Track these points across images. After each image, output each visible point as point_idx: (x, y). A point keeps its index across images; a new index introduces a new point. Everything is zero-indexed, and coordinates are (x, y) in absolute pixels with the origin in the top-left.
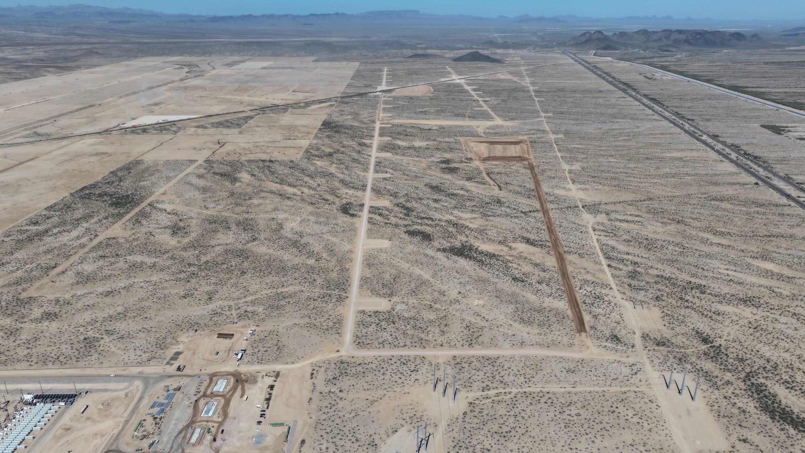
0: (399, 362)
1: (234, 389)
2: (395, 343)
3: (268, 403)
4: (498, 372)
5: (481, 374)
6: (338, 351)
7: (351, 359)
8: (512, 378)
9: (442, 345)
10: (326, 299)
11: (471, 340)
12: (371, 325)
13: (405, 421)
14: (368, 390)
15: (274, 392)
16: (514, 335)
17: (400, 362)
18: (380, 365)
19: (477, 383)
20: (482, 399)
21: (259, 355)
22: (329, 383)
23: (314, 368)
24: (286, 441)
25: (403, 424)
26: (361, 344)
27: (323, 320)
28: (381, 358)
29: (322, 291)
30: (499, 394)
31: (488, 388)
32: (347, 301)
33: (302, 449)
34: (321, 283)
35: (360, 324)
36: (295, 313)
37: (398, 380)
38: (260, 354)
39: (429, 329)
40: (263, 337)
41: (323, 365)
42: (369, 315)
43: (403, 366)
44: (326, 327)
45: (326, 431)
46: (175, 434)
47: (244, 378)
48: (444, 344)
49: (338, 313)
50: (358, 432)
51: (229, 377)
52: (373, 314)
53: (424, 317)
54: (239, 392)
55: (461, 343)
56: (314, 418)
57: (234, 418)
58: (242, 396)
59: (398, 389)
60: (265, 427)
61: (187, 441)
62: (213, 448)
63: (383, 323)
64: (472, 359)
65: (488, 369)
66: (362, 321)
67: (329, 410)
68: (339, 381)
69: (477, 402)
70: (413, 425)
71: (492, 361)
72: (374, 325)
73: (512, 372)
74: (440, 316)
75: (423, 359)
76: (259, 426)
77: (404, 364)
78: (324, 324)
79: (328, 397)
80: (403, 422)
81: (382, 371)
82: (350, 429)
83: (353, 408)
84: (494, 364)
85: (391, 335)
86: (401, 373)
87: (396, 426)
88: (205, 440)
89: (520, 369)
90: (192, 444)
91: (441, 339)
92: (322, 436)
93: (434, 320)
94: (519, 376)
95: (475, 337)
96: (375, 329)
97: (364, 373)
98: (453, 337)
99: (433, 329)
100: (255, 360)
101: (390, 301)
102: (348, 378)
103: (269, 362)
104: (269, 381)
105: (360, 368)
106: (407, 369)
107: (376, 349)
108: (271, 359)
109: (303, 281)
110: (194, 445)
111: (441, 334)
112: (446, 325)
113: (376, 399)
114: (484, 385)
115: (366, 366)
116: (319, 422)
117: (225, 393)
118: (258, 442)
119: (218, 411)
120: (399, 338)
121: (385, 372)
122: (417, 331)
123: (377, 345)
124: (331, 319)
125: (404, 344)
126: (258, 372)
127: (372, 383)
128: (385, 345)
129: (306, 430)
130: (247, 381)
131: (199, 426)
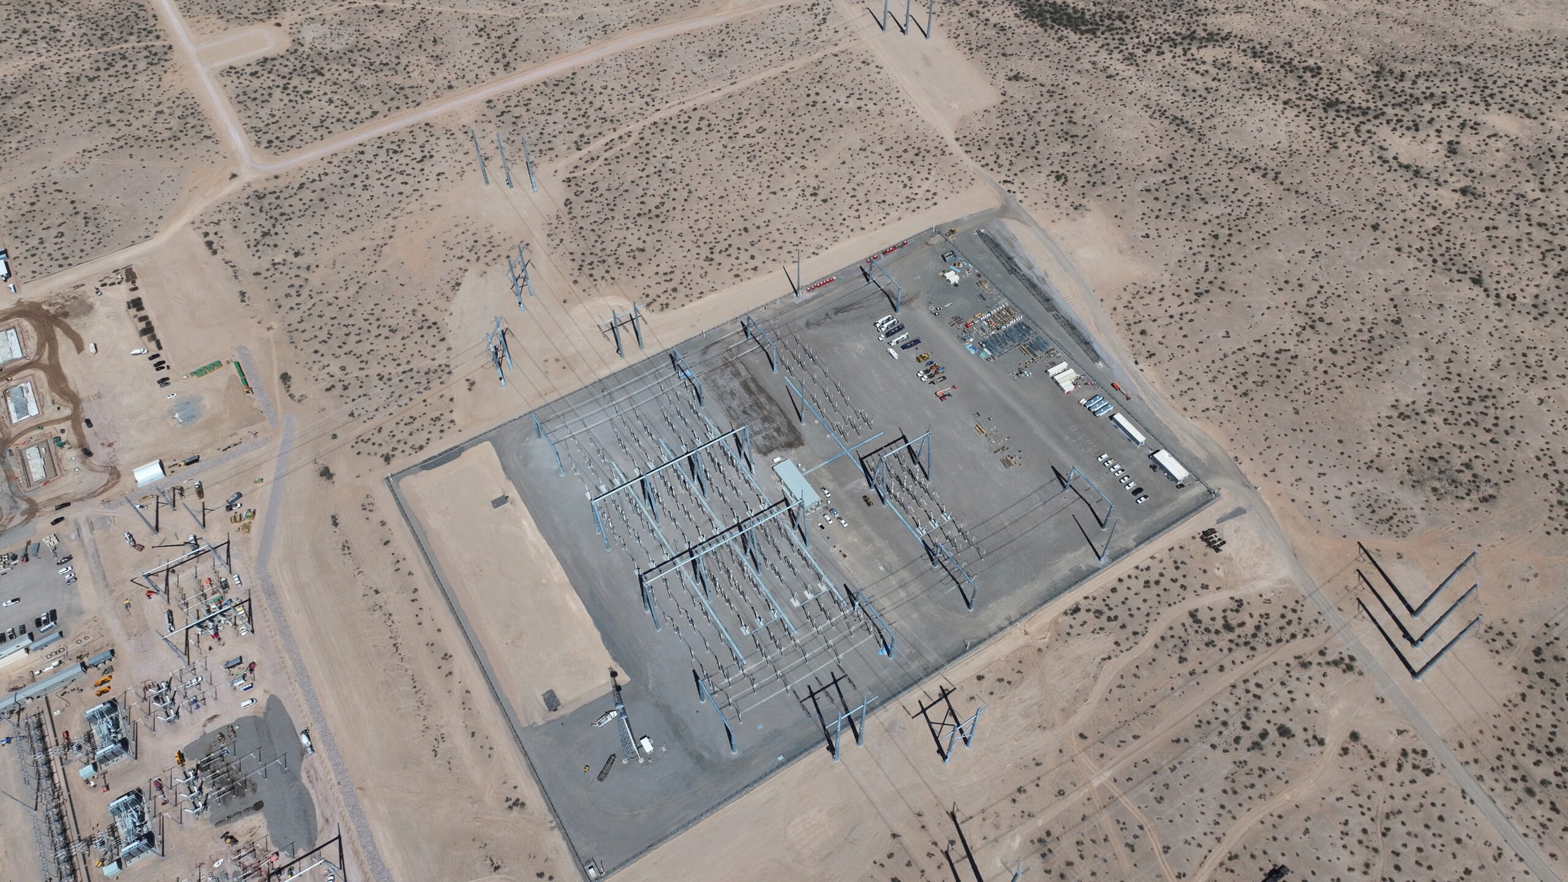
0: (382, 152)
1: (48, 340)
2: (349, 117)
3: (154, 338)
4: (587, 102)
5: (558, 117)
6: (234, 176)
7: (275, 182)
8: (618, 106)
9: (450, 87)
10: (119, 66)
11: (504, 56)
12: (270, 95)
13: (464, 260)
14: (352, 230)
15: (149, 310)
16: (581, 18)
17: (384, 150)
18: (346, 172)
19: (560, 138)
20: (585, 165)
21: (49, 250)
22: (260, 247)
23: (205, 229)
24: (249, 390)
25: (464, 268)
26: (276, 143)
27: (147, 119)
28: (341, 157)
29: (93, 51)
30: (611, 145)
31: (585, 140)
32: (174, 55)
33: (292, 390)
34: (79, 32)
35: (243, 100)
36: (66, 125)
37: (403, 188)
38: (50, 247)
39: (404, 61)
40: (27, 208)
41: (220, 216)
42: (252, 74)
43: (395, 157)
44: (166, 135)
45: (319, 339)
47: (52, 310)
48: (453, 83)
49: (173, 93)
50: (384, 315)
51: (13, 321)
52: (258, 68)
53: (379, 38)
54: (65, 345)
55: (487, 68)
56: (275, 325)
57: (99, 396)
58: (80, 347)
59: (414, 206)
60: (182, 386)
61: (21, 480)
62: (97, 469)
63: (295, 81)
64: (526, 95)
65: (566, 102)
66: (245, 93)
67: (298, 300)
68: (280, 237)
69: (578, 173)
70: (483, 260)
71: (565, 84)
72: (277, 93)
73: (615, 93)
74: (411, 26)
75: (427, 128)
76: (166, 388)
77: (395, 152)
78: (159, 127)
79: (278, 275)
80: (462, 263)
81: (357, 182)
82: (366, 317)
83: (345, 275)
84: (572, 89)
85: (331, 101)
86: (402, 173)
87: (453, 275)
88: (64, 462)
89: (626, 83)
90: (39, 482)
91: (442, 76)
92: (316, 352)
93: (404, 39)
94: (629, 97)
95: (507, 47)
96: (286, 101)
97: (322, 200)
98: (464, 61)
99: (413, 59)
100: (47, 262)
101: (279, 25)
102: (295, 222)
103: (84, 256)
104: (122, 293)
105: (306, 195)
106: (408, 160)
107: (316, 142)
108: (87, 248)
109: (24, 40)
110: (45, 483)
111: (434, 63)
112: (435, 41)
113: (381, 242)
114: (575, 137)
115: (317, 186)
116: (291, 328)
117: (32, 357)
118: (189, 418)
119: (48, 399)
120: (351, 102)
121: (367, 182)
122: (380, 74)
123: (312, 132)
124: (167, 111)
125: (369, 113)
126: (78, 286)
127: (353, 215)
128: (332, 128)
129: (274, 354)
130: (66, 315)
131: (28, 444)
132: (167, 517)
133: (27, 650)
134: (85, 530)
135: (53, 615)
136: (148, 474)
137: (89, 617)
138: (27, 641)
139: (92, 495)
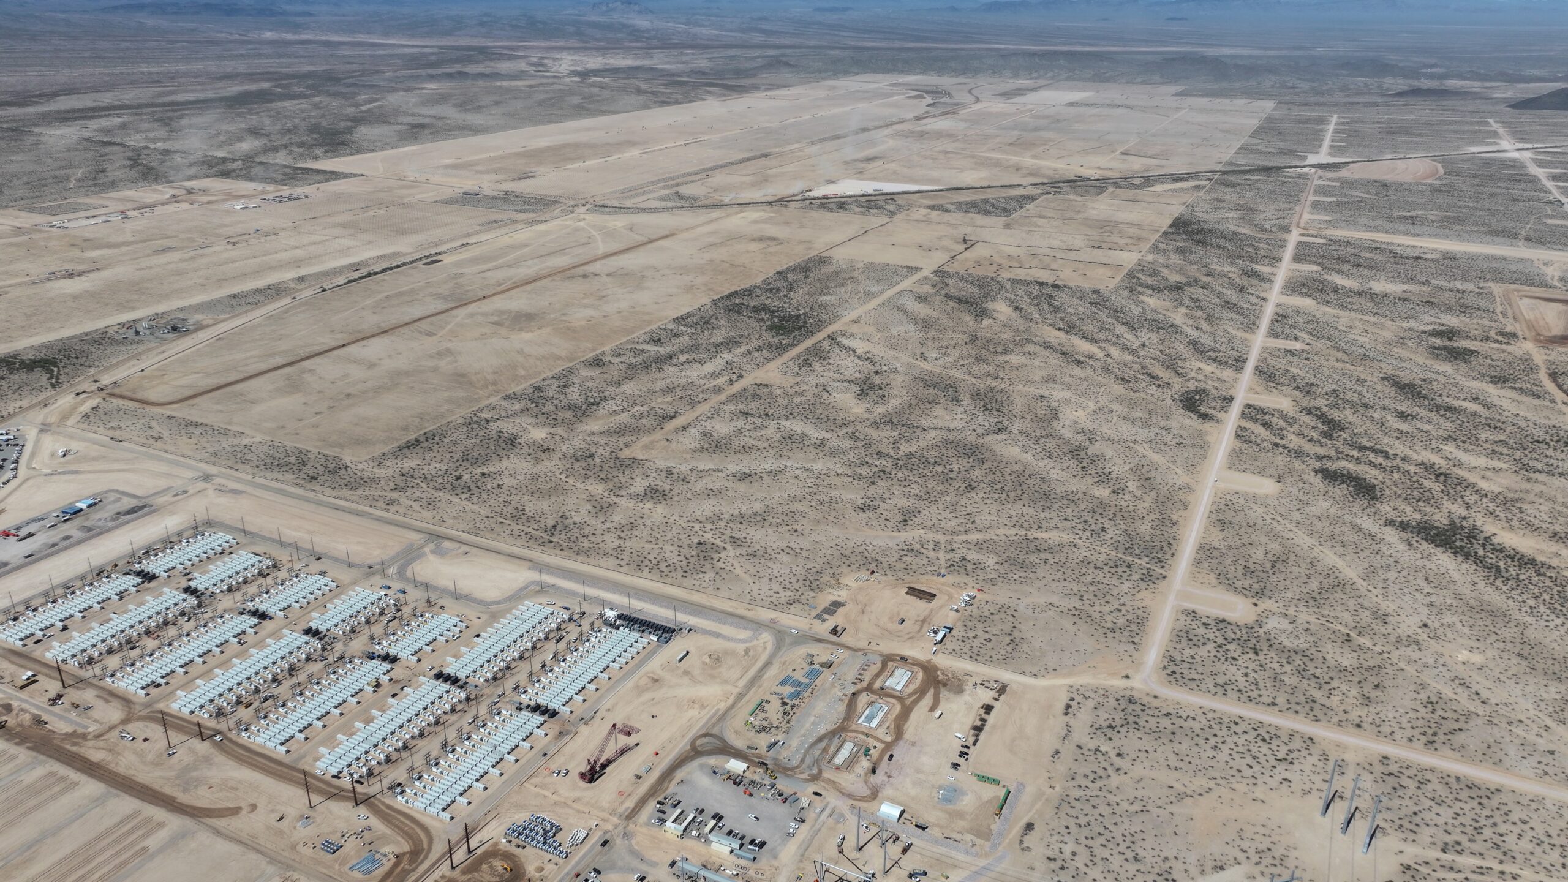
0: (1254, 734)
1: (921, 692)
2: (1250, 693)
3: (977, 736)
4: (1491, 821)
5: (1446, 814)
6: (1127, 677)
7: (1150, 699)
8: (1525, 845)
9: (1359, 726)
10: (1120, 570)
11: (1435, 734)
12: (1204, 644)
13: (1245, 855)
14: (1176, 769)
15: (991, 719)
16: (1552, 753)
17: (1255, 733)
18: (1211, 727)
19: (1432, 830)
20: (1438, 868)
21: (974, 644)
22: (1099, 732)
23: (1075, 695)
24: (999, 814)
25: (1239, 859)
26: (1178, 676)
27: (1107, 609)
28: (1216, 715)
29: (1114, 553)
30: (1484, 871)
31: (1459, 848)
32: (1163, 584)
33: (1026, 839)
34: (1116, 538)
35: (1182, 635)
36: (1054, 584)
37: (1245, 768)
38: (976, 643)
39: (1335, 684)
40: (987, 613)
41: (1092, 695)
42: (1204, 624)
43: (1260, 743)
44: (1109, 625)
45: (1077, 821)
46: (811, 740)
47: (941, 677)
48: (1364, 725)
49: (1139, 604)
50: (1141, 843)
51: (916, 668)
52: (1213, 623)
53: (1328, 657)
54: (928, 700)
55: (1409, 733)
56: (1058, 788)
57: (913, 744)
58: (932, 709)
59: (1242, 787)
60: (963, 777)
61: (828, 757)
62: (869, 784)
63: (1232, 647)
64: (1428, 775)
65: (1467, 807)
66: (1187, 632)
67: (1090, 785)
68: (1119, 735)
69: (1424, 870)
70: (1261, 867)
71: (1481, 794)
72: (1210, 646)
73: (1531, 834)
74: (1365, 664)
75: (1309, 742)
76: (953, 771)
77: (1264, 740)
78: (1109, 618)
79: (1092, 758)
80: (1241, 857)
81: (1213, 741)
82: (1126, 833)
83: (1139, 794)
84: (1484, 801)
85: (1246, 675)
86: (1254, 758)
87: (1224, 859)
88: (858, 765)
89: (1553, 833)
90: (835, 764)
91: (1359, 713)
92: (1067, 827)
93: (1350, 669)
94: (1547, 847)
95: (1445, 729)
96: (1212, 654)
97: (1173, 733)
98: (1391, 715)
99: (1344, 687)
100: (966, 650)
101: (1256, 605)
102: (1138, 734)
103: (990, 661)
104: (986, 696)
105: (1165, 722)
106: (1269, 753)
107: (1208, 694)
108: (995, 657)
109: (1080, 526)
110: (838, 768)
111: (1360, 701)
112: (1377, 686)
113: (1189, 792)
114: (1449, 839)
115: (1180, 722)
116: (1066, 799)
117: (904, 694)
118: (947, 800)
119: (888, 724)
120: (1261, 685)
121: (1220, 745)
122: (1305, 682)
123: (1211, 686)
124: (1124, 612)
125: (1270, 700)
126: (967, 675)
127: (1187, 759)
128: (1229, 692)
129: (1038, 806)
130: (945, 685)
131: (852, 739)
132: (873, 848)
133: (732, 851)
134: (827, 812)
135: (762, 844)
136: (889, 811)
137: (776, 863)
138: (736, 846)
139: (851, 796)
